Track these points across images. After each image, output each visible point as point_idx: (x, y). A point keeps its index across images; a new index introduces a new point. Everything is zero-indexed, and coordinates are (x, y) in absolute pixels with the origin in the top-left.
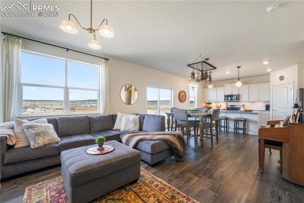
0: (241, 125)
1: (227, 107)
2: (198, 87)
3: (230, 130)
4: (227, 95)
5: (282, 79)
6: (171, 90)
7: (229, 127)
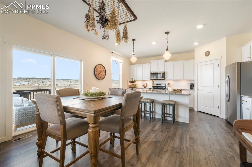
0: (170, 110)
1: (153, 86)
2: (123, 62)
3: (157, 116)
4: (153, 73)
5: (208, 55)
6: (81, 61)
7: (155, 113)
